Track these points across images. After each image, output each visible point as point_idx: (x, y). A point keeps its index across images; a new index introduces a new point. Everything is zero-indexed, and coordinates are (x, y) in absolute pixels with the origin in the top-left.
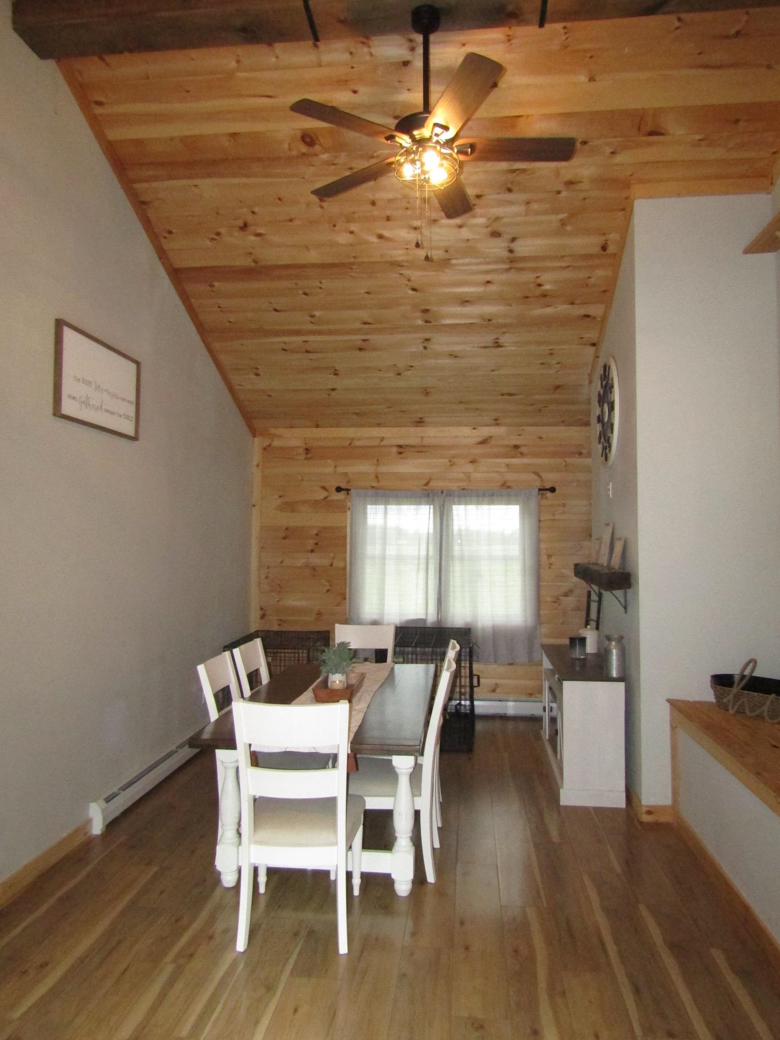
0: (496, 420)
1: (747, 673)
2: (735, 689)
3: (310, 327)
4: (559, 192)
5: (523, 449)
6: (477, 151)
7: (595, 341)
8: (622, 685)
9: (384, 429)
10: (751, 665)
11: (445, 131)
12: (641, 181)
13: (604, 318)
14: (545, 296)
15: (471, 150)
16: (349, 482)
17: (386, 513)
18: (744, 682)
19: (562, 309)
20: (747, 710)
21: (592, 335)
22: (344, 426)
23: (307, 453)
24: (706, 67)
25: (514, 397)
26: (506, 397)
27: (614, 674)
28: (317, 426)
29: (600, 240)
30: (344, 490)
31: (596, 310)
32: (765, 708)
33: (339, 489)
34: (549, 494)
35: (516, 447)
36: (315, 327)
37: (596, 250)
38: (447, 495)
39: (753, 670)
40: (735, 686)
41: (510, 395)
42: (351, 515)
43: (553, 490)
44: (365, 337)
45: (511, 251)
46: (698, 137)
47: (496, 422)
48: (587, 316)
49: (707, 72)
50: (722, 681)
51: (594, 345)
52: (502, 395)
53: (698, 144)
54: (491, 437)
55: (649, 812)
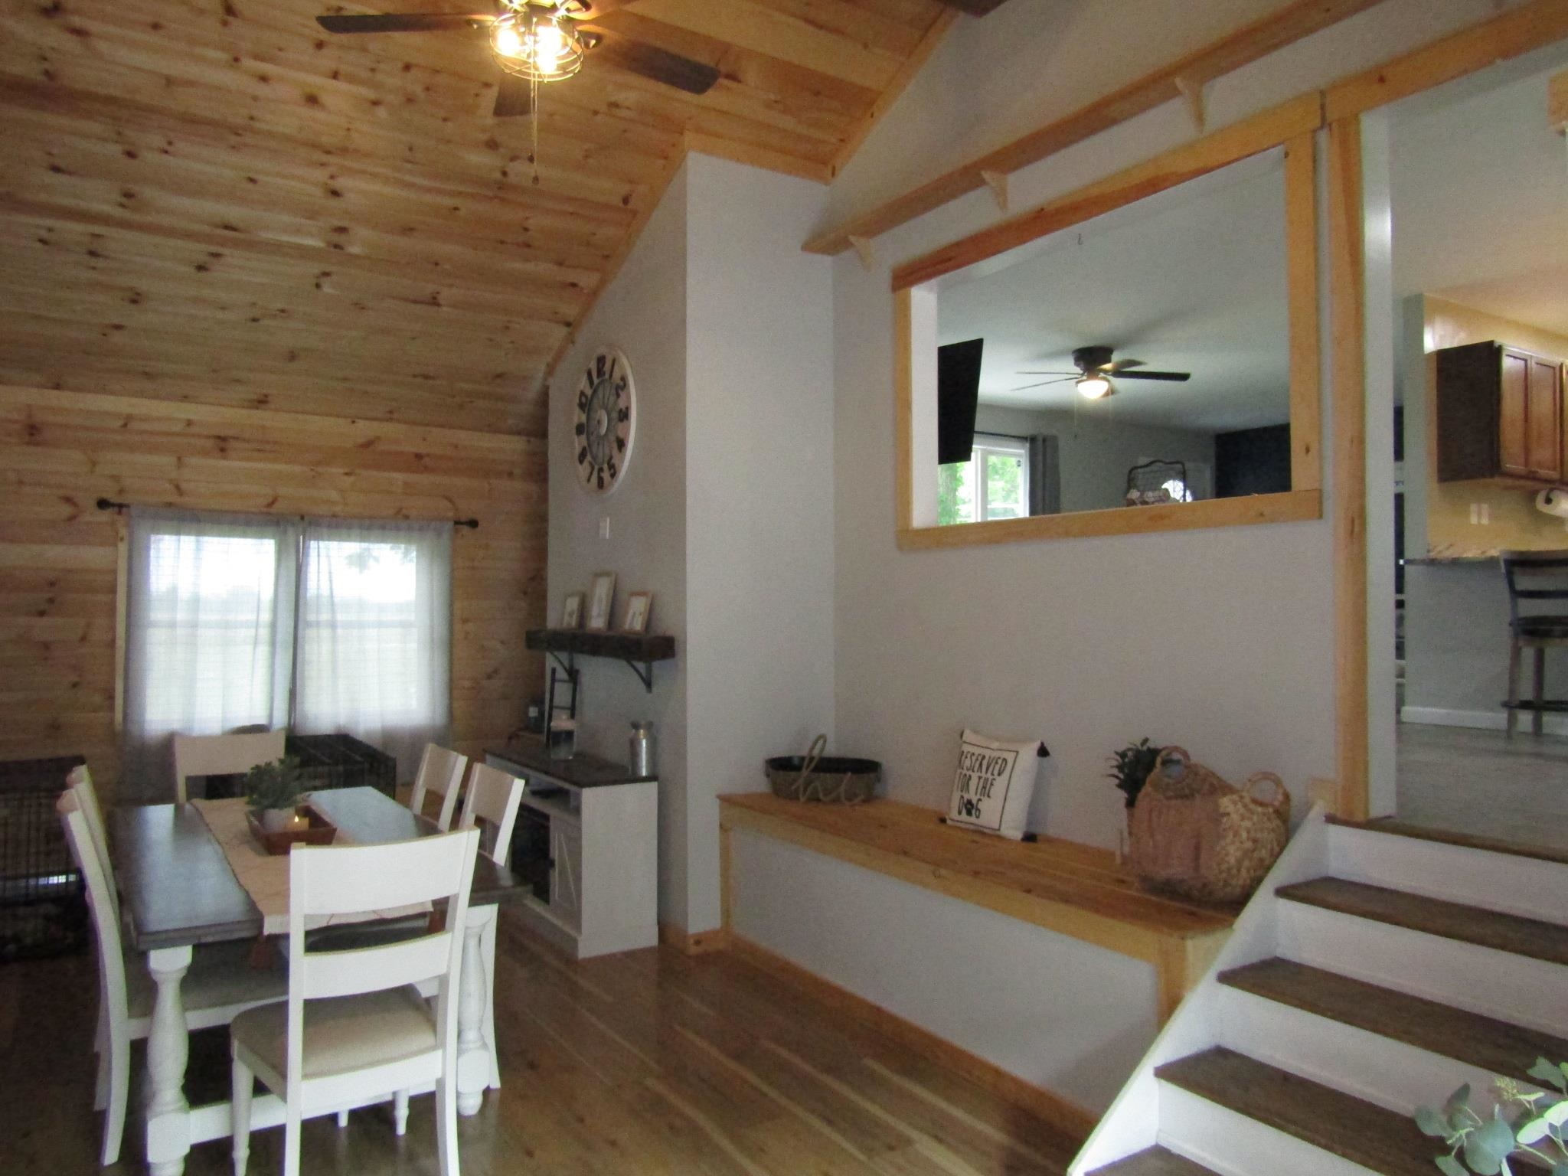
0: (391, 412)
1: (816, 752)
2: (805, 772)
3: (118, 212)
4: (596, 113)
5: (426, 461)
6: (602, 46)
7: (571, 319)
8: (653, 787)
9: (193, 406)
10: (821, 742)
11: (584, 9)
12: (699, 130)
13: (594, 294)
14: (528, 246)
15: (595, 44)
16: (121, 491)
17: (198, 549)
18: (813, 765)
19: (542, 268)
20: (821, 796)
21: (570, 311)
22: (113, 393)
23: (32, 434)
24: (809, 21)
25: (431, 382)
26: (419, 380)
27: (644, 773)
28: (57, 387)
29: (625, 189)
30: (113, 505)
31: (587, 280)
32: (843, 788)
33: (103, 504)
34: (465, 530)
35: (418, 456)
36: (127, 215)
37: (617, 201)
38: (310, 524)
39: (822, 749)
40: (804, 769)
41: (427, 377)
42: (130, 551)
43: (473, 524)
44: (214, 249)
45: (505, 174)
46: (772, 97)
47: (390, 417)
48: (574, 285)
49: (811, 28)
50: (780, 766)
51: (568, 324)
52: (415, 376)
53: (769, 106)
54: (378, 438)
55: (698, 942)
